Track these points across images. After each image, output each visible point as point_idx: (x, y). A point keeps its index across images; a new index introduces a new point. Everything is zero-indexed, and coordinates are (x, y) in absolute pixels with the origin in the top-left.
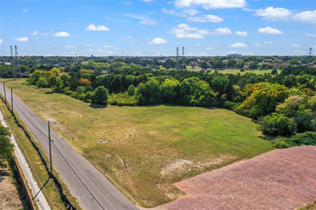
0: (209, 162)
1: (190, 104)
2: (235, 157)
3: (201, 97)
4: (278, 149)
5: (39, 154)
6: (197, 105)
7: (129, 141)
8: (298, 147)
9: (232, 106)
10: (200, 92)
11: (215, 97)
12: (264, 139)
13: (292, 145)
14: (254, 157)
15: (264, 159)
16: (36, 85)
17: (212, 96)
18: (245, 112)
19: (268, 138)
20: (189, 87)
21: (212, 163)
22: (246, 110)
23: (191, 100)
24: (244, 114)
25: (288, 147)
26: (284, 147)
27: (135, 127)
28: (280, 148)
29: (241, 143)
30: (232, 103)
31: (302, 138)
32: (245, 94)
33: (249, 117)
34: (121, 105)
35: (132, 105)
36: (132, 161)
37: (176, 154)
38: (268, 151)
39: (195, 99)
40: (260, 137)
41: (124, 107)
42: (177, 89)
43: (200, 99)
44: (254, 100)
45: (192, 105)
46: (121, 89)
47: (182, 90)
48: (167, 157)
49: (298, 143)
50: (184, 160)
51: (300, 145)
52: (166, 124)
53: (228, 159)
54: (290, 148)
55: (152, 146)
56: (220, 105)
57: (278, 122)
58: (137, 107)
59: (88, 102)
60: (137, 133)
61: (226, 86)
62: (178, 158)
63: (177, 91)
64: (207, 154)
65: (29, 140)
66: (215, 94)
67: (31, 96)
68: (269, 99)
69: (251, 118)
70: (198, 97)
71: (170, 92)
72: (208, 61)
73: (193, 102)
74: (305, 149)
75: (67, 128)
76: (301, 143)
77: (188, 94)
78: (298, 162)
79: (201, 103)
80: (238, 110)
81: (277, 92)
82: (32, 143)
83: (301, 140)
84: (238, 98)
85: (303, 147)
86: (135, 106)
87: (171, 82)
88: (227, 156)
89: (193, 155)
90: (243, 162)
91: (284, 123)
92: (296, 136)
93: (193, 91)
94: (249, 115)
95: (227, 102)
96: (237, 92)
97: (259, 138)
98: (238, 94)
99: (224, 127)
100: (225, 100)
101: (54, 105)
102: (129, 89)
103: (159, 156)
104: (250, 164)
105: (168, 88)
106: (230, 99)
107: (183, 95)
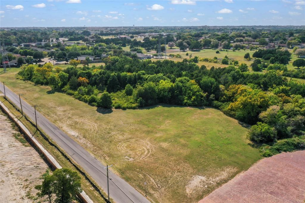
0: (218, 176)
1: (183, 104)
2: (235, 170)
3: (193, 97)
4: (265, 158)
5: (87, 178)
6: (190, 105)
7: (149, 157)
8: (279, 154)
9: (220, 106)
10: (191, 93)
11: (204, 97)
12: (253, 146)
13: (275, 153)
14: (249, 169)
15: (257, 171)
16: (32, 81)
17: (202, 96)
18: (232, 114)
19: (255, 145)
20: (181, 88)
21: (220, 177)
22: (233, 112)
23: (184, 100)
24: (231, 116)
25: (272, 155)
26: (269, 155)
27: (148, 138)
28: (266, 157)
29: (236, 152)
30: (220, 103)
31: (281, 145)
32: (230, 94)
33: (235, 118)
34: (124, 109)
35: (134, 108)
36: (161, 180)
37: (191, 171)
38: (258, 160)
39: (187, 99)
40: (249, 144)
41: (128, 110)
42: (171, 90)
43: (192, 100)
44: (240, 106)
45: (186, 105)
46: (118, 87)
47: (176, 92)
48: (186, 174)
49: (279, 150)
50: (199, 176)
51: (280, 152)
52: (172, 133)
53: (231, 172)
54: (274, 156)
55: (170, 161)
56: (210, 105)
57: (263, 131)
58: (138, 110)
59: (93, 105)
60: (153, 147)
61: (214, 87)
62: (194, 174)
63: (172, 92)
64: (214, 169)
65: (70, 162)
66: (205, 95)
67: (36, 98)
68: (253, 106)
69: (237, 119)
70: (190, 98)
71: (166, 94)
72: (185, 41)
73: (186, 103)
74: (285, 156)
75: (93, 145)
76: (281, 150)
77: (181, 95)
78: (281, 171)
79: (193, 103)
80: (226, 111)
81: (260, 100)
82: (74, 165)
83: (281, 147)
84: (224, 98)
85: (283, 154)
86: (137, 109)
87: (165, 84)
88: (229, 169)
89: (204, 170)
90: (242, 174)
91: (267, 132)
92: (277, 143)
93: (186, 92)
94: (236, 117)
95: (216, 102)
96: (223, 92)
97: (249, 146)
98: (224, 94)
99: (219, 133)
100: (213, 100)
101: (64, 111)
102: (126, 88)
103: (179, 173)
104: (248, 177)
105: (164, 90)
106: (217, 99)
107: (177, 96)
